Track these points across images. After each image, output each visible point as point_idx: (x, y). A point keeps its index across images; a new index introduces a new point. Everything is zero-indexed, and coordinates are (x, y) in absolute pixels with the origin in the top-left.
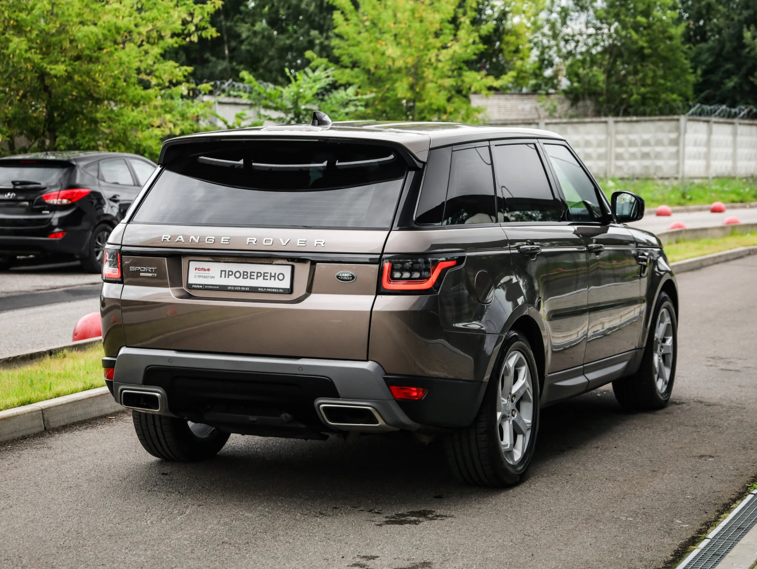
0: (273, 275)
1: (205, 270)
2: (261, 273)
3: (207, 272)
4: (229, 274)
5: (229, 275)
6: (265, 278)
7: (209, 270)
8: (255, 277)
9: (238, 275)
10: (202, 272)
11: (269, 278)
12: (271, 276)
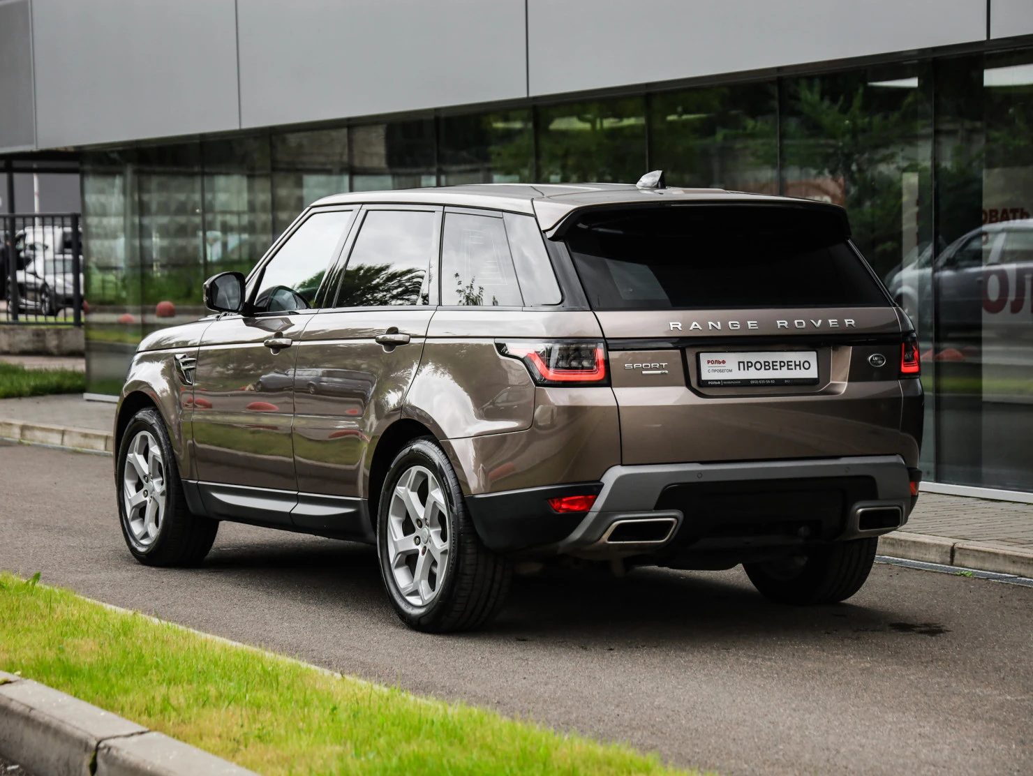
0: (797, 363)
1: (719, 363)
2: (784, 362)
3: (722, 365)
4: (748, 365)
5: (748, 367)
6: (790, 367)
7: (724, 362)
8: (778, 367)
9: (758, 366)
10: (716, 365)
11: (793, 367)
12: (796, 365)
